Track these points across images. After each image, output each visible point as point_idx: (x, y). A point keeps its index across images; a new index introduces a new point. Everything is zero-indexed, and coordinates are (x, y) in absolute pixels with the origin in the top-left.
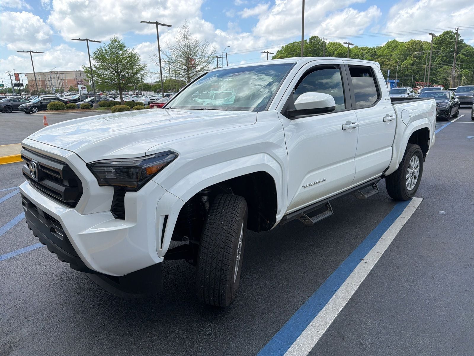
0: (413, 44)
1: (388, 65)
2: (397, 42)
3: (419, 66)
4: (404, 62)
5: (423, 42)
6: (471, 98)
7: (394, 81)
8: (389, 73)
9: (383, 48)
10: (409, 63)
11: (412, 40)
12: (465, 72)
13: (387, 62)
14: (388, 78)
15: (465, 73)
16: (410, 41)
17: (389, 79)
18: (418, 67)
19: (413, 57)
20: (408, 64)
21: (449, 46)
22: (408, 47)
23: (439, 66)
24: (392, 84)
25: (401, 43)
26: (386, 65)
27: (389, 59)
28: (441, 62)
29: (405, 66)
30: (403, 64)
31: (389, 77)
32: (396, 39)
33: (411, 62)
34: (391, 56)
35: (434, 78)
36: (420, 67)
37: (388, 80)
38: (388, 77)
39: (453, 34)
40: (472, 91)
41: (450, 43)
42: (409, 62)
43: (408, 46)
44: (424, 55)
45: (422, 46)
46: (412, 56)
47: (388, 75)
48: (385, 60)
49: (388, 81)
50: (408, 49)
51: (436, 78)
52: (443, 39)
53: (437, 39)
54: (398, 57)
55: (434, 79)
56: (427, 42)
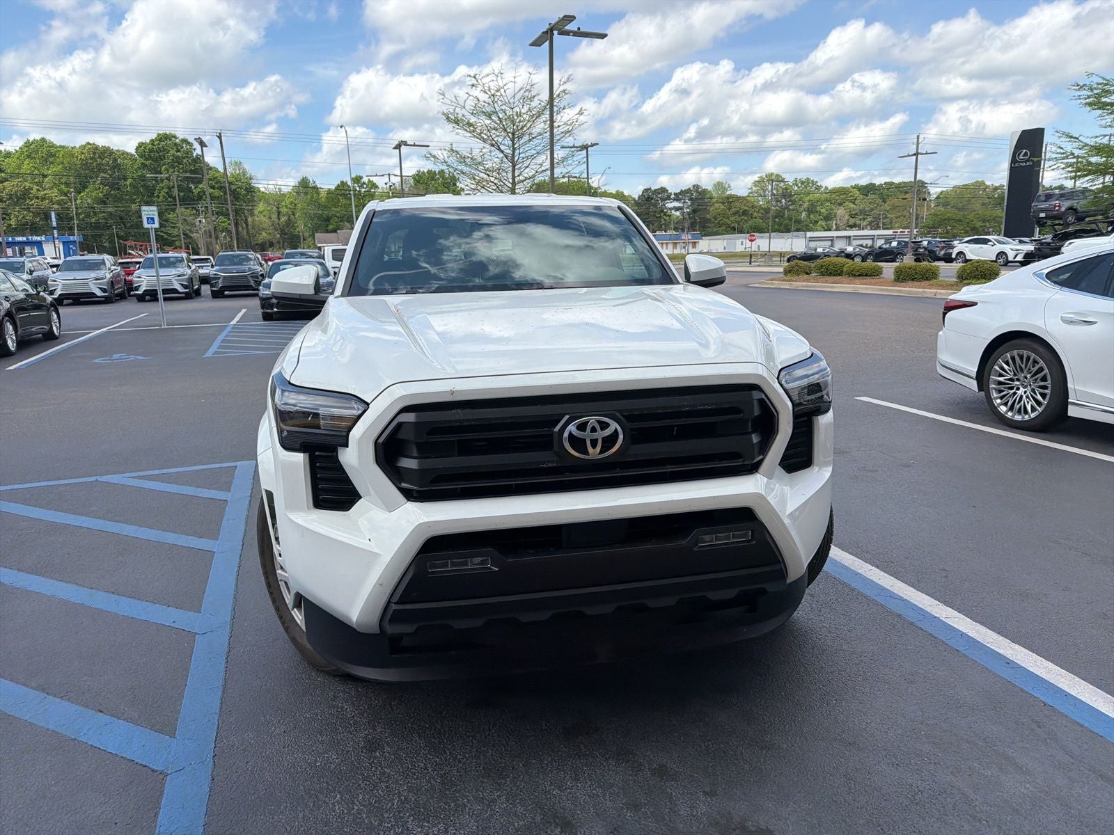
0: (94, 153)
1: (43, 199)
2: (51, 145)
3: (120, 205)
4: (82, 194)
5: (117, 151)
6: (246, 276)
7: (72, 238)
8: (54, 219)
9: (17, 156)
10: (96, 198)
11: (88, 143)
12: (222, 222)
13: (38, 190)
14: (55, 232)
15: (223, 224)
16: (85, 146)
17: (59, 234)
18: (119, 207)
19: (101, 183)
20: (93, 199)
21: (177, 166)
22: (83, 160)
23: (167, 207)
24: (69, 247)
25: (60, 147)
26: (37, 198)
27: (39, 184)
28: (169, 199)
29: (88, 204)
30: (81, 199)
31: (59, 228)
32: (48, 138)
33: (100, 194)
34: (45, 176)
35: (162, 234)
36: (123, 207)
37: (56, 236)
38: (54, 228)
39: (177, 141)
40: (246, 263)
41: (178, 161)
42: (94, 194)
43: (83, 157)
44: (125, 180)
45: (115, 160)
46: (98, 182)
47: (54, 224)
48: (31, 185)
49: (58, 238)
50: (85, 164)
51: (166, 233)
52: (159, 151)
53: (148, 148)
54: (63, 181)
55: (162, 236)
56: (124, 153)
